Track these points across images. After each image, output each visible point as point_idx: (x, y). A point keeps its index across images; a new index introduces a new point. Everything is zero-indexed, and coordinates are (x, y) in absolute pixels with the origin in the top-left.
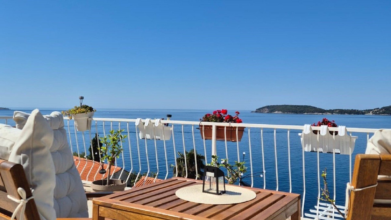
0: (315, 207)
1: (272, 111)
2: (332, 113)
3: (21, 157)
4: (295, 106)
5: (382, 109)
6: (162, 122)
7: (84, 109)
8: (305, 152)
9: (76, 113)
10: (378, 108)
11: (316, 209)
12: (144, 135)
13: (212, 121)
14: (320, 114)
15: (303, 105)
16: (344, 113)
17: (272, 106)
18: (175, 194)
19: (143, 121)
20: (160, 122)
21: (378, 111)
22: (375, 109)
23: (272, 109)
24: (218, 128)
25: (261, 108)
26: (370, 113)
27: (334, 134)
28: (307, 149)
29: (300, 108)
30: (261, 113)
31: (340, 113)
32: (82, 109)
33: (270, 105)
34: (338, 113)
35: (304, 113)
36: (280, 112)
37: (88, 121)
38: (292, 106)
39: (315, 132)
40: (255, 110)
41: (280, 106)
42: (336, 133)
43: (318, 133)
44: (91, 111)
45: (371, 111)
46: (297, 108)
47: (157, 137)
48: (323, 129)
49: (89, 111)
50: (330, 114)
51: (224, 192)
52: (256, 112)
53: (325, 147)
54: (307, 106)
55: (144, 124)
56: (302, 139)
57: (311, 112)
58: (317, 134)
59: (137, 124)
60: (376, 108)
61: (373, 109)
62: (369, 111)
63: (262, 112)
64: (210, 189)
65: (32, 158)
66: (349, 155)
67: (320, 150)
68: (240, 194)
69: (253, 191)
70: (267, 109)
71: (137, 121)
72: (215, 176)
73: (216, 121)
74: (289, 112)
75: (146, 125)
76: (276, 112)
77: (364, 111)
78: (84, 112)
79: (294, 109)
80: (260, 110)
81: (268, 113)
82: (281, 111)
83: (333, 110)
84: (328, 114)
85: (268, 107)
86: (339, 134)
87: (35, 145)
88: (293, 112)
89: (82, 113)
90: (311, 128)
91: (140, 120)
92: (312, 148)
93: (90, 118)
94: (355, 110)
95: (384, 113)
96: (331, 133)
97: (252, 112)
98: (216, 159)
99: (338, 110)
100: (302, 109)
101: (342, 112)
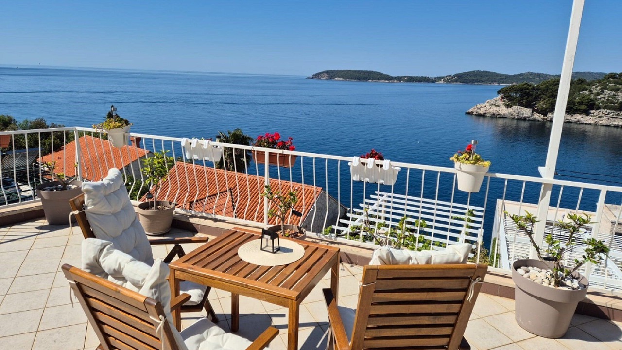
0: (376, 192)
1: (332, 77)
2: (400, 81)
3: (153, 290)
4: (359, 71)
5: (454, 76)
6: (211, 144)
7: (119, 123)
8: (353, 181)
9: (111, 128)
10: (450, 76)
11: (376, 195)
12: (191, 155)
13: (264, 146)
14: (387, 81)
15: (368, 70)
16: (413, 81)
17: (331, 71)
18: (237, 254)
19: (190, 141)
20: (209, 144)
21: (450, 79)
22: (447, 77)
23: (332, 75)
24: (270, 154)
25: (320, 74)
26: (441, 80)
27: (380, 167)
28: (355, 178)
29: (364, 75)
30: (318, 79)
32: (116, 123)
34: (407, 81)
36: (341, 79)
37: (124, 136)
38: (355, 71)
39: (363, 164)
40: (311, 76)
41: (341, 71)
42: (382, 166)
43: (366, 165)
44: (127, 125)
45: (442, 79)
46: (360, 74)
47: (207, 159)
48: (371, 162)
49: (124, 125)
50: (397, 82)
51: (279, 249)
52: (313, 78)
53: (371, 177)
55: (191, 144)
56: (351, 169)
57: (377, 80)
58: (364, 165)
59: (183, 144)
60: (448, 75)
61: (445, 76)
62: (440, 79)
63: (320, 79)
64: (267, 246)
65: (160, 290)
66: (391, 186)
67: (367, 180)
68: (290, 251)
69: (301, 245)
70: (326, 75)
71: (183, 141)
72: (271, 239)
73: (268, 147)
74: (351, 79)
75: (194, 145)
76: (336, 79)
77: (435, 78)
78: (119, 127)
79: (357, 75)
80: (317, 76)
81: (327, 79)
82: (343, 77)
83: (401, 78)
84: (395, 81)
85: (327, 72)
86: (384, 167)
87: (161, 282)
89: (117, 127)
90: (359, 161)
91: (187, 141)
92: (360, 178)
93: (126, 132)
94: (425, 77)
95: (456, 81)
96: (378, 165)
97: (308, 78)
98: (269, 189)
99: (407, 76)
100: (367, 75)
101: (411, 79)
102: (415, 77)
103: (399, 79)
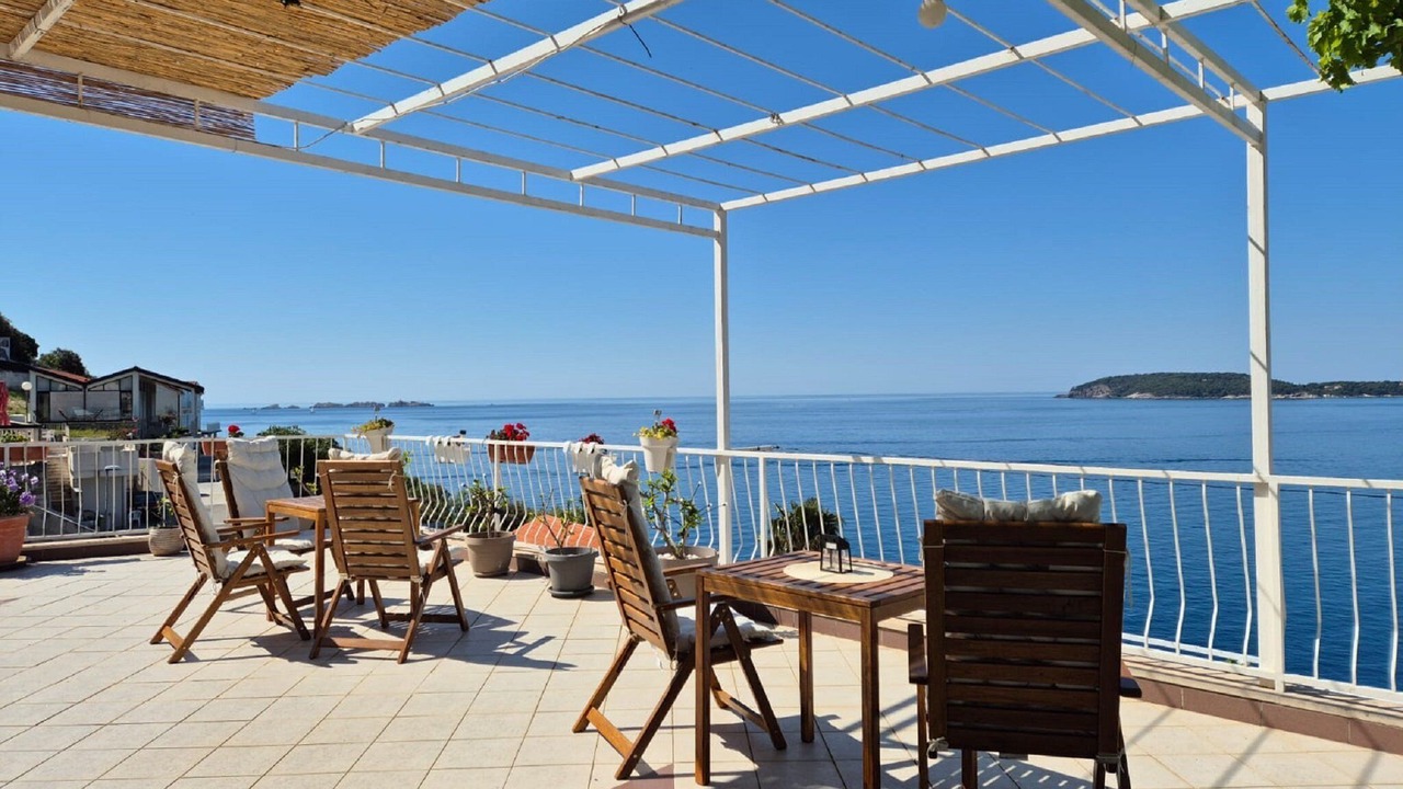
1: (1122, 392)
2: (1320, 394)
4: (1195, 375)
14: (1279, 396)
15: (1221, 372)
16: (1361, 393)
17: (1119, 377)
23: (1120, 387)
25: (1089, 385)
29: (1211, 383)
30: (1086, 397)
31: (1345, 394)
33: (1113, 375)
34: (1340, 393)
35: (1226, 394)
36: (1148, 395)
38: (1184, 376)
40: (1067, 390)
41: (1145, 377)
46: (1200, 381)
50: (1311, 396)
52: (1071, 396)
54: (1234, 374)
63: (1090, 397)
70: (1104, 388)
74: (1176, 393)
76: (1134, 396)
80: (1081, 392)
81: (1108, 397)
82: (1151, 391)
83: (1321, 386)
84: (1306, 395)
85: (1108, 381)
88: (1188, 394)
97: (1058, 396)
100: (1219, 384)
101: (1352, 390)
102: (1365, 384)
103: (1317, 389)
